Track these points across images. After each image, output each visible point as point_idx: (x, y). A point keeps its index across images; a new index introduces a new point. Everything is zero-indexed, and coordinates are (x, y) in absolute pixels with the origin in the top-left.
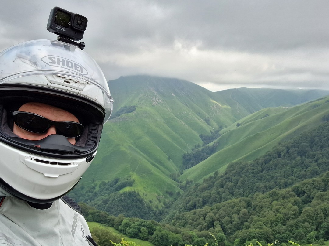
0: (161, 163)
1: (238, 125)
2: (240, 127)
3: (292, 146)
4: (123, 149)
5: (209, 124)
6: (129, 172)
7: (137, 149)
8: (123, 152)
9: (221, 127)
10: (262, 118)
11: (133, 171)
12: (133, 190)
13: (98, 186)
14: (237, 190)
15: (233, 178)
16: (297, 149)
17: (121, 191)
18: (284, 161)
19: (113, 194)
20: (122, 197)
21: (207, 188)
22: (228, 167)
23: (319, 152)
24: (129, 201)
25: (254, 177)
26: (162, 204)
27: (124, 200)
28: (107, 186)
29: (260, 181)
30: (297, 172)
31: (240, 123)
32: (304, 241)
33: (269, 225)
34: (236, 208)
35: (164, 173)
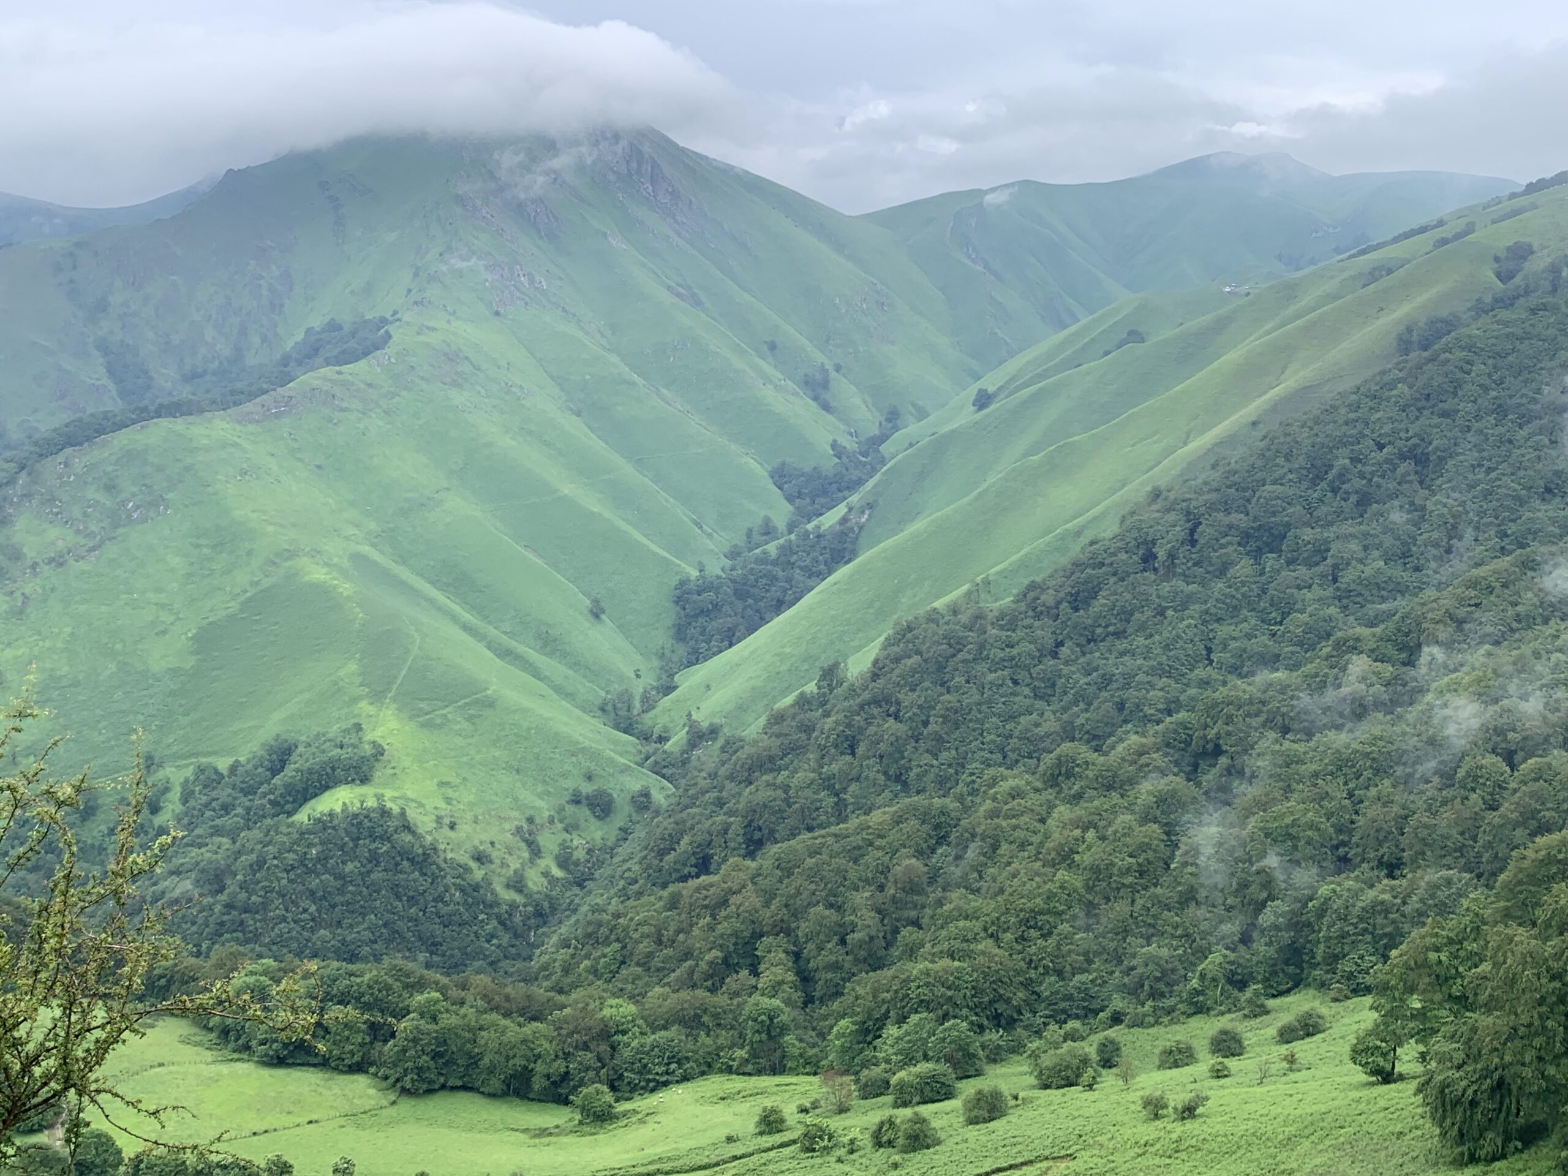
0: (549, 643)
1: (983, 400)
2: (992, 407)
3: (1211, 507)
4: (318, 574)
5: (826, 407)
6: (355, 700)
7: (404, 573)
8: (322, 591)
9: (893, 418)
10: (1107, 353)
11: (377, 696)
12: (371, 803)
13: (175, 794)
14: (927, 759)
15: (907, 698)
16: (1236, 518)
17: (302, 817)
18: (1166, 587)
19: (256, 834)
20: (310, 845)
21: (771, 759)
22: (889, 643)
23: (1347, 528)
24: (350, 867)
25: (1016, 682)
26: (548, 862)
27: (323, 859)
28: (224, 794)
29: (1040, 704)
30: (1234, 645)
31: (991, 389)
32: (1172, 1001)
33: (1008, 936)
34: (872, 857)
35: (569, 696)
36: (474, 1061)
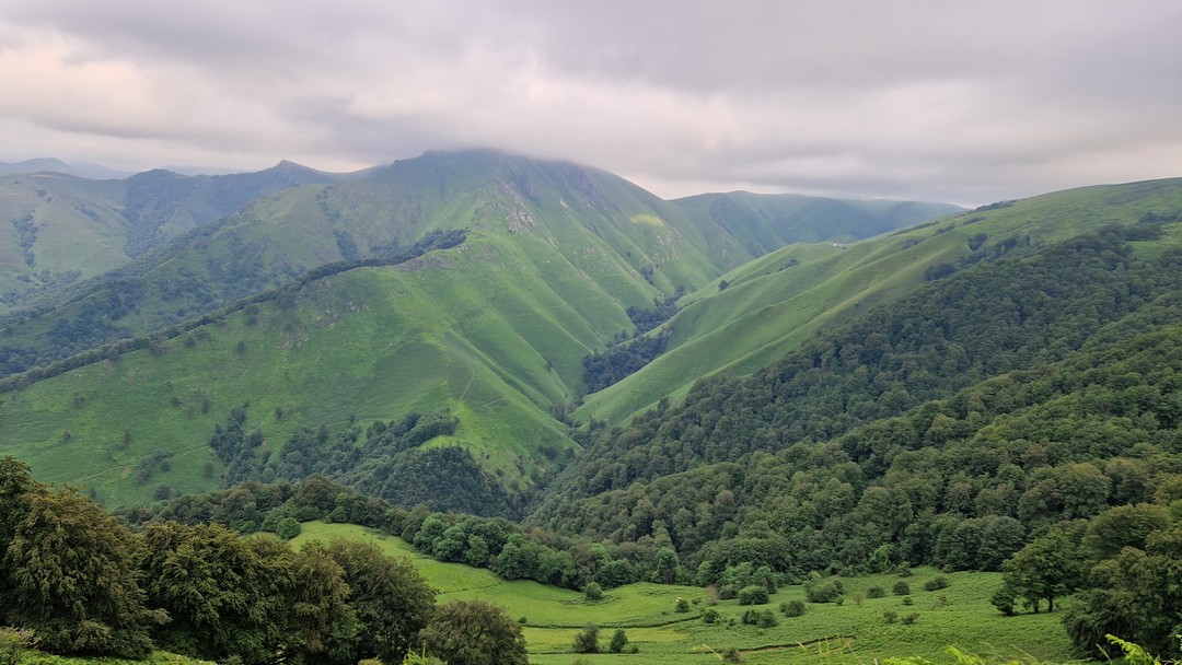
0: (529, 378)
1: (724, 285)
2: (727, 290)
3: (847, 341)
4: (431, 340)
5: (651, 283)
6: (446, 398)
7: (467, 342)
8: (432, 348)
9: (681, 291)
10: (782, 269)
11: (456, 397)
12: (454, 444)
13: (364, 434)
14: (713, 444)
15: (705, 416)
16: (858, 346)
17: (425, 447)
18: (826, 375)
19: (403, 454)
20: (427, 461)
21: (639, 439)
22: (693, 390)
23: (910, 355)
24: (444, 472)
25: (755, 413)
26: (527, 477)
27: (433, 468)
28: (387, 435)
29: (767, 423)
30: (857, 403)
31: (727, 281)
32: (862, 566)
33: (781, 529)
34: (707, 488)
35: (535, 402)
36: (536, 565)
